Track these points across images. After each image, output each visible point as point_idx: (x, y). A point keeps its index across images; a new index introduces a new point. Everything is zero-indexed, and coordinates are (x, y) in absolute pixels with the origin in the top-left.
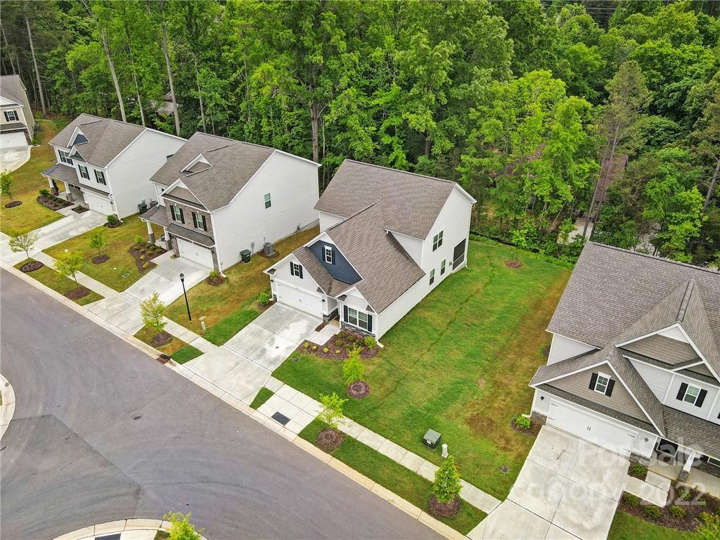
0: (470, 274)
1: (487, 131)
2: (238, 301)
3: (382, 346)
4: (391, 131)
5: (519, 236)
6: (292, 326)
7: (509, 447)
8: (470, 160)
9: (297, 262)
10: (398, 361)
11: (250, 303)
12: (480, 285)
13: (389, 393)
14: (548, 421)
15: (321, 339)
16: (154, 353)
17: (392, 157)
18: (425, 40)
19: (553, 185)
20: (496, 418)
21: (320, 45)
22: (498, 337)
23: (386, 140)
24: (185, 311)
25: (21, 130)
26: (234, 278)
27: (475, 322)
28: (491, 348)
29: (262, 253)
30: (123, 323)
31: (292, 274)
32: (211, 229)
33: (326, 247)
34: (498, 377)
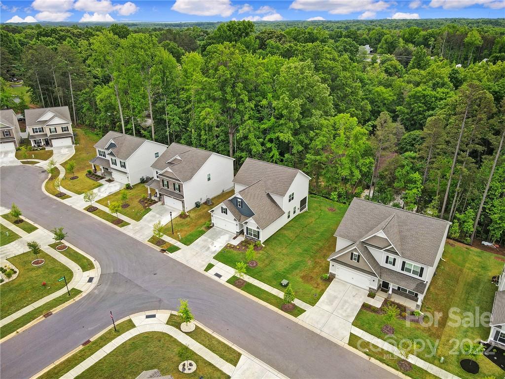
0: (309, 214)
1: (318, 143)
2: (195, 226)
3: (264, 246)
4: (271, 141)
5: (334, 195)
6: (222, 237)
7: (318, 287)
8: (311, 157)
9: (224, 207)
10: (271, 252)
11: (201, 227)
12: (313, 220)
13: (266, 266)
14: (336, 276)
15: (236, 243)
16: (158, 249)
17: (271, 154)
18: (287, 98)
19: (351, 170)
20: (314, 276)
21: (235, 98)
22: (319, 243)
23: (269, 145)
24: (171, 230)
25: (69, 137)
26: (192, 215)
27: (309, 236)
28: (315, 247)
29: (206, 203)
30: (141, 236)
31: (222, 212)
32: (183, 191)
33: (238, 200)
34: (317, 260)
